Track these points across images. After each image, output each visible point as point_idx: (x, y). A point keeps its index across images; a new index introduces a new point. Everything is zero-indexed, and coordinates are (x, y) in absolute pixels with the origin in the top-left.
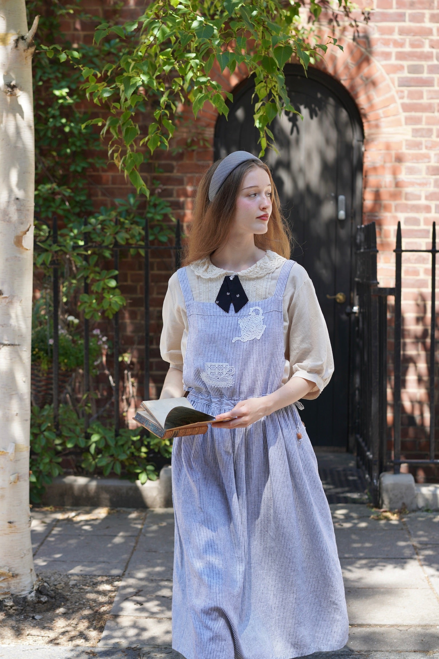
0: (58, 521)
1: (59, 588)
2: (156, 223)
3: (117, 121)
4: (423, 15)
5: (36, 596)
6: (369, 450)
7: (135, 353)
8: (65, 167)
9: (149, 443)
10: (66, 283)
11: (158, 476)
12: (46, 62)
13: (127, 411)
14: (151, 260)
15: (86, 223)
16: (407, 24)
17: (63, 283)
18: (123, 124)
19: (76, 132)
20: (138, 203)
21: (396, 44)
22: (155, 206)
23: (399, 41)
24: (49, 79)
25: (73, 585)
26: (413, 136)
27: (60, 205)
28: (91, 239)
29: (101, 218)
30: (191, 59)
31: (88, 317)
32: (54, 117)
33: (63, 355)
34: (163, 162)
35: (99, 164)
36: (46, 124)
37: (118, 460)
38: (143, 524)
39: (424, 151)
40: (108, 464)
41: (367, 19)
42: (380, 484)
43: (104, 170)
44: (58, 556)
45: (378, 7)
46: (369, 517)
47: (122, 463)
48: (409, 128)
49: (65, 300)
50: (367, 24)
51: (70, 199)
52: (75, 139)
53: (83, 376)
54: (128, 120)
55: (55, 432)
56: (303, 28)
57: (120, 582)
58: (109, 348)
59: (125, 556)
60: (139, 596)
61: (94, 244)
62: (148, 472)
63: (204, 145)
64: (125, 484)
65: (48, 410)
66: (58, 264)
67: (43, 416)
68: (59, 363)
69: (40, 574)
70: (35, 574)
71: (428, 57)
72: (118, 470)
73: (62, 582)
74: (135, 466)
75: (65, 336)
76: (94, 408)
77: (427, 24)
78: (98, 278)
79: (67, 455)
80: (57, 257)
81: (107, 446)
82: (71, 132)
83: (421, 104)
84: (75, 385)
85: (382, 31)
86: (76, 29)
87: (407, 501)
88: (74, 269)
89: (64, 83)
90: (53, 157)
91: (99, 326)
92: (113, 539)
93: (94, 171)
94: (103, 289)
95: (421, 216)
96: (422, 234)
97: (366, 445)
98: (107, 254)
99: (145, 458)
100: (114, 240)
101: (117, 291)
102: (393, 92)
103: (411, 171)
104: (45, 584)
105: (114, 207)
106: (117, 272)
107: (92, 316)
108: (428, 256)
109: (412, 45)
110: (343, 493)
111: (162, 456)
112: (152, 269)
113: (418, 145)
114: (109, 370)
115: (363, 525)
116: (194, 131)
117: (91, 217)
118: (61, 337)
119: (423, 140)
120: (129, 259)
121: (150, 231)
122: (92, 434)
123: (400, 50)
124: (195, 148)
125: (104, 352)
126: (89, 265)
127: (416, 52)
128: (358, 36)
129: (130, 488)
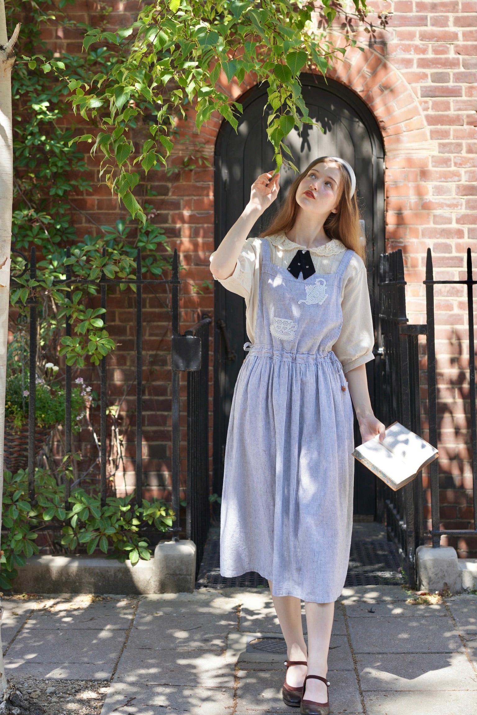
0: (32, 611)
1: (34, 697)
2: (149, 253)
3: (109, 138)
4: (447, 18)
5: (6, 708)
6: (402, 519)
7: (124, 406)
8: (45, 191)
9: (141, 514)
10: (44, 324)
11: (152, 554)
12: (24, 74)
13: (114, 475)
14: (143, 296)
15: (69, 255)
16: (429, 28)
17: (41, 324)
18: (115, 141)
19: (57, 151)
20: (127, 230)
21: (418, 50)
22: (147, 233)
23: (421, 46)
24: (28, 92)
25: (51, 693)
26: (439, 152)
27: (38, 234)
28: (74, 272)
29: (86, 248)
30: (193, 68)
31: (70, 363)
32: (32, 134)
33: (40, 409)
34: (156, 184)
35: (83, 186)
36: (23, 142)
37: (104, 535)
38: (134, 614)
39: (453, 168)
40: (92, 540)
41: (384, 23)
42: (417, 560)
43: (89, 194)
44: (31, 656)
45: (396, 10)
46: (405, 601)
47: (109, 538)
48: (435, 143)
49: (42, 343)
50: (384, 29)
51: (50, 227)
52: (56, 159)
53: (62, 433)
54: (120, 136)
55: (29, 502)
56: (313, 33)
57: (108, 688)
58: (93, 399)
59: (113, 656)
60: (131, 706)
61: (78, 279)
62: (140, 550)
63: (203, 163)
64: (112, 564)
65: (22, 476)
66: (36, 302)
67: (16, 482)
68: (36, 419)
69: (11, 679)
70: (5, 680)
71: (453, 64)
72: (105, 547)
73: (37, 689)
74: (124, 542)
75: (43, 386)
76: (76, 472)
77: (452, 28)
78: (82, 318)
79: (43, 530)
80: (35, 294)
81: (91, 518)
82: (52, 152)
83: (447, 116)
84: (53, 444)
85: (402, 36)
86: (58, 37)
87: (449, 580)
88: (54, 307)
89: (44, 97)
90: (31, 178)
91: (82, 374)
92: (99, 633)
93: (77, 195)
94: (88, 330)
95: (453, 242)
96: (455, 262)
97: (398, 512)
98: (92, 289)
99: (137, 533)
100: (101, 274)
101: (105, 332)
102: (416, 103)
103: (439, 191)
104: (18, 692)
105: (100, 235)
106: (104, 311)
107: (75, 363)
108: (463, 287)
109: (436, 51)
110: (372, 571)
111: (157, 530)
112: (145, 307)
113: (446, 162)
114: (93, 426)
115: (398, 611)
116: (191, 148)
117: (74, 247)
118: (38, 388)
119: (452, 156)
120: (118, 295)
121: (142, 263)
122: (74, 504)
123: (422, 56)
124: (193, 167)
125: (88, 404)
126: (72, 302)
127: (441, 59)
128: (375, 42)
129: (119, 570)
